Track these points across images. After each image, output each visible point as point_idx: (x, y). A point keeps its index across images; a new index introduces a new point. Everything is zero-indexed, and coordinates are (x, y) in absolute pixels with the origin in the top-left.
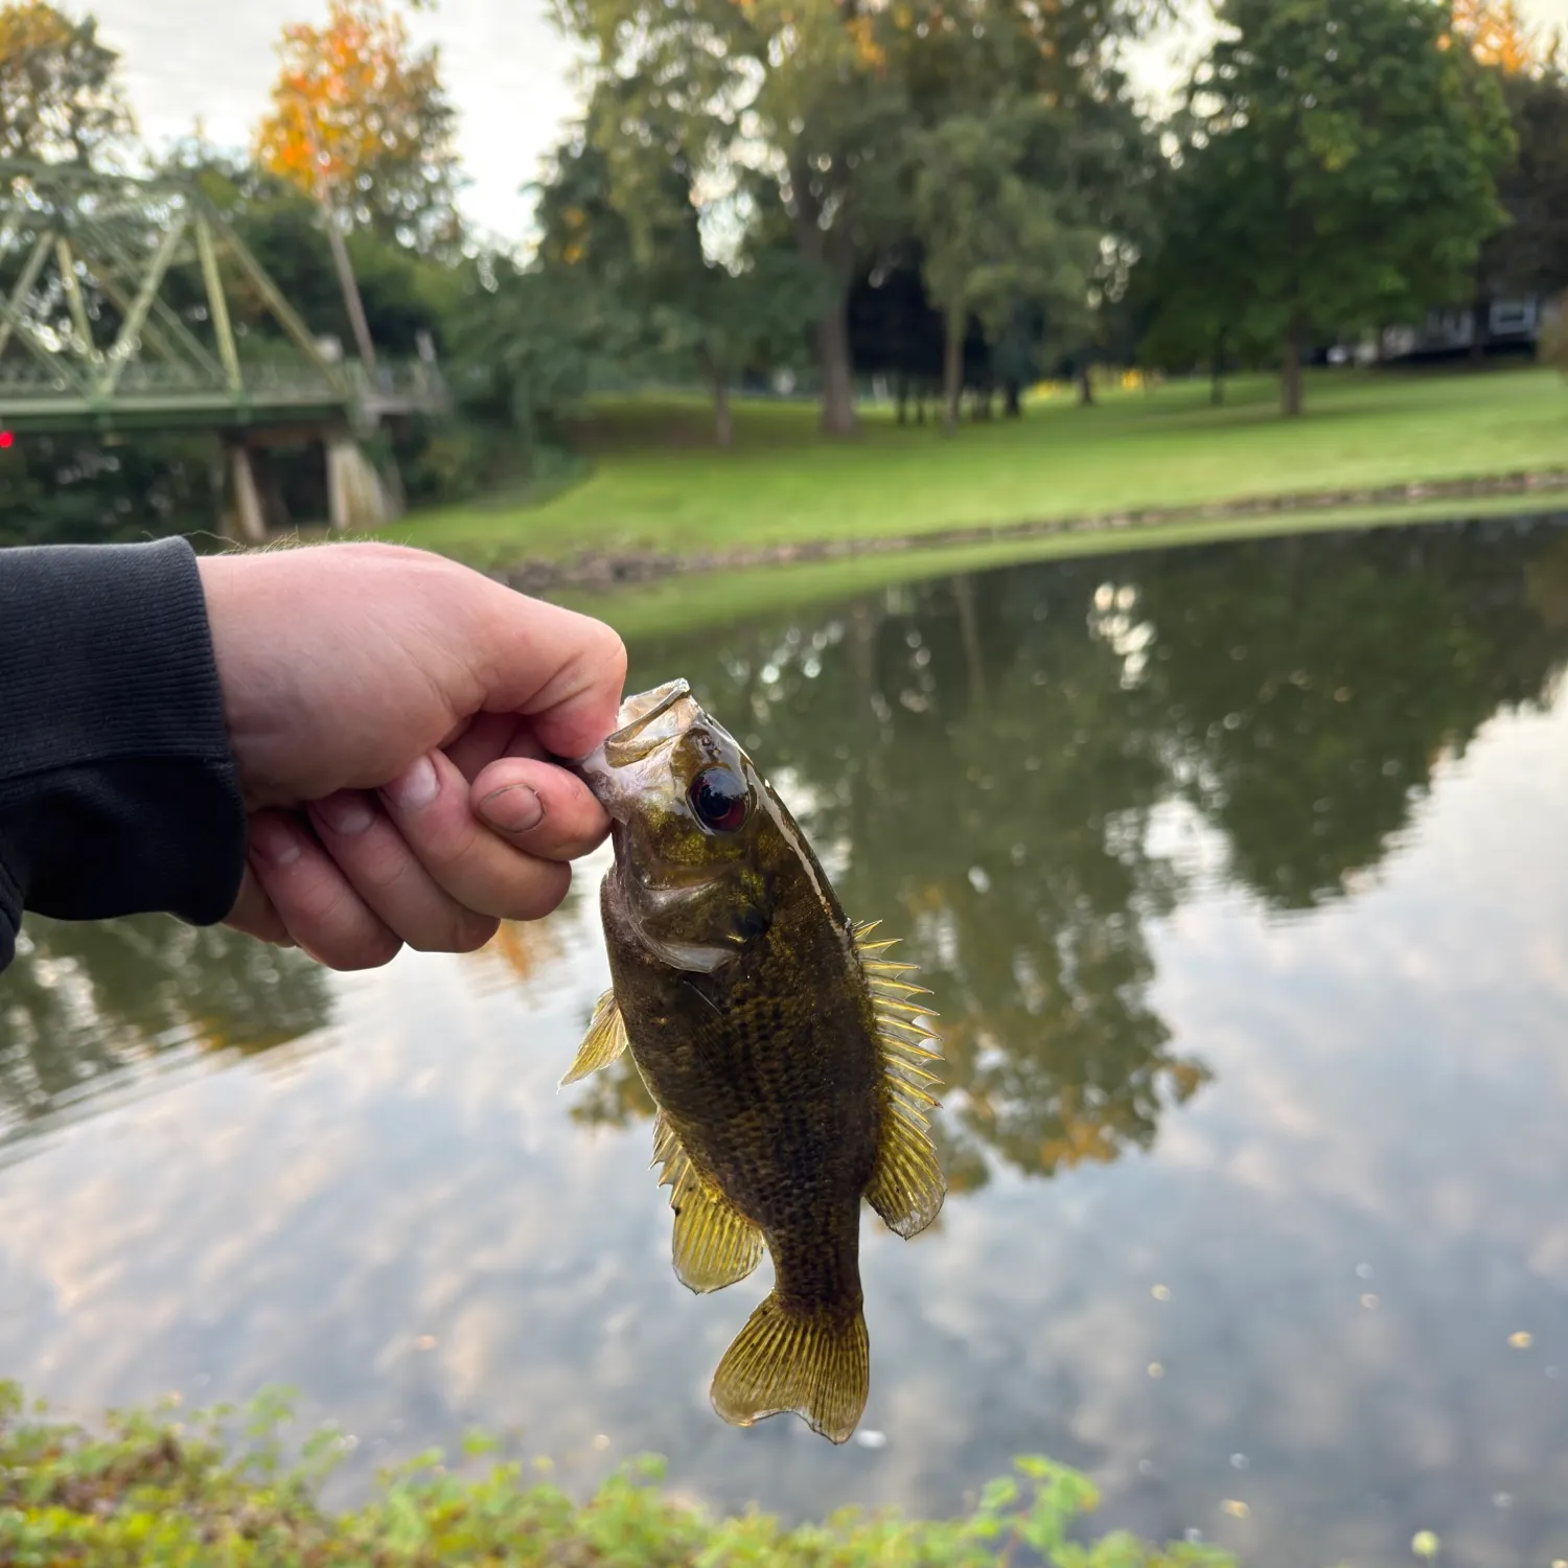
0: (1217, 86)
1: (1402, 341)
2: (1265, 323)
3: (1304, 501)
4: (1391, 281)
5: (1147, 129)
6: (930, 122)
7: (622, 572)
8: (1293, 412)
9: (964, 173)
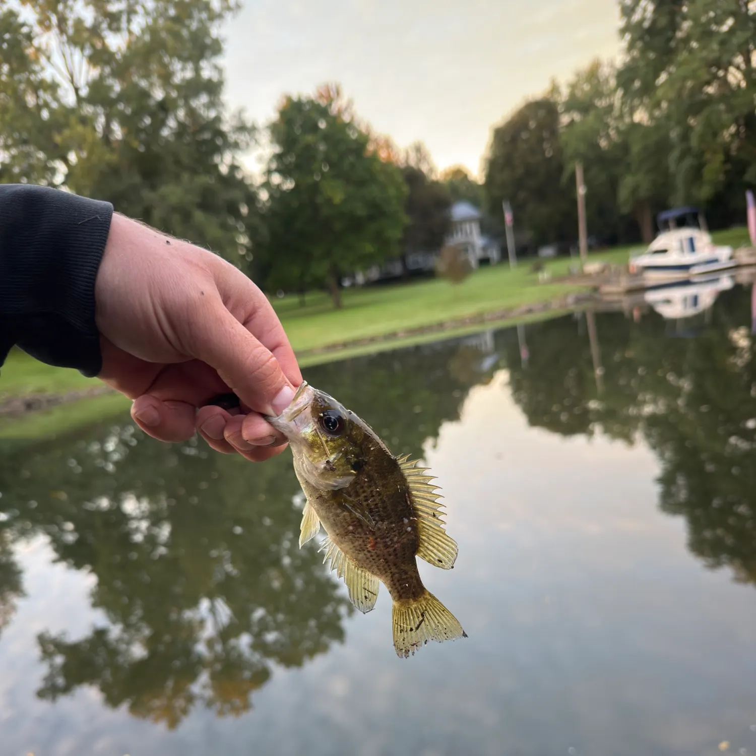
0: (278, 170)
1: (374, 273)
2: (320, 269)
3: (356, 343)
4: (369, 248)
5: (253, 189)
6: (153, 187)
7: (30, 406)
8: (338, 307)
9: (174, 209)
